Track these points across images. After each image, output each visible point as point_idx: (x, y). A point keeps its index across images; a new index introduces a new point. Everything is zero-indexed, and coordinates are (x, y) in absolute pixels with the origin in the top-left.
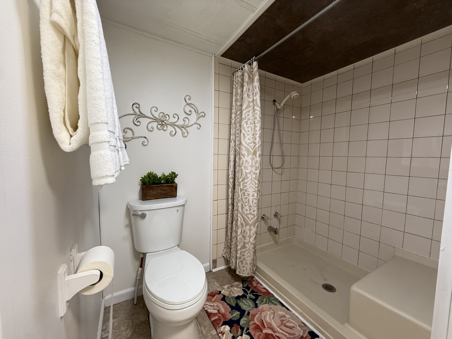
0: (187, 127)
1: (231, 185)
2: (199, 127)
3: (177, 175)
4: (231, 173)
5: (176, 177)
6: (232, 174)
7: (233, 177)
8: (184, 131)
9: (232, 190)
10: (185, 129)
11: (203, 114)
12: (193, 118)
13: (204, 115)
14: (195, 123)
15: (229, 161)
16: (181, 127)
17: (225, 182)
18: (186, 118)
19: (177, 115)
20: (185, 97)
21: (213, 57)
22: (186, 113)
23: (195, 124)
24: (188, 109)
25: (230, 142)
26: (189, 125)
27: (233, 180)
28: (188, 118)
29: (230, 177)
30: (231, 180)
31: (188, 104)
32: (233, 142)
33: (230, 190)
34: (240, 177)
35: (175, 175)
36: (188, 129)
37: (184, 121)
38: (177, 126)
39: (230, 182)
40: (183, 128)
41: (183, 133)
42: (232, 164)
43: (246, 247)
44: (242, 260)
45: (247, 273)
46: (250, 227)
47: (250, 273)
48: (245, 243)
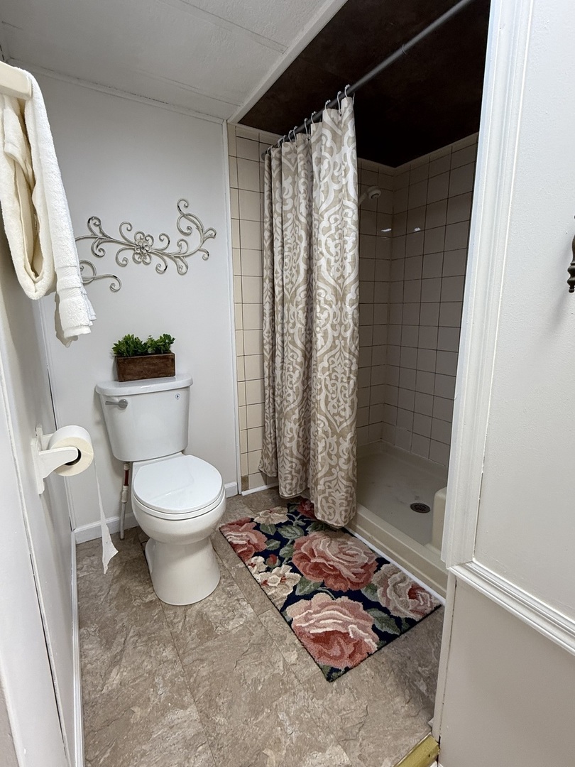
0: (186, 256)
1: (267, 356)
2: (206, 256)
3: (174, 339)
4: (267, 335)
5: (172, 343)
6: (268, 337)
7: (271, 342)
8: (180, 263)
9: (269, 364)
10: (182, 260)
11: (211, 232)
12: (195, 240)
13: (214, 234)
14: (199, 250)
15: (263, 314)
16: (175, 257)
17: (257, 350)
18: (183, 240)
19: (167, 237)
20: (178, 203)
21: (225, 125)
22: (182, 232)
23: (198, 252)
24: (185, 224)
25: (263, 281)
26: (188, 253)
27: (271, 347)
28: (187, 241)
29: (265, 342)
30: (267, 347)
31: (184, 216)
32: (267, 281)
33: (266, 363)
34: (322, 346)
35: (170, 340)
36: (187, 260)
37: (180, 246)
38: (168, 256)
39: (266, 350)
40: (178, 259)
41: (179, 268)
42: (267, 319)
43: (333, 474)
44: (327, 495)
45: (335, 519)
46: (338, 438)
47: (340, 521)
48: (331, 467)
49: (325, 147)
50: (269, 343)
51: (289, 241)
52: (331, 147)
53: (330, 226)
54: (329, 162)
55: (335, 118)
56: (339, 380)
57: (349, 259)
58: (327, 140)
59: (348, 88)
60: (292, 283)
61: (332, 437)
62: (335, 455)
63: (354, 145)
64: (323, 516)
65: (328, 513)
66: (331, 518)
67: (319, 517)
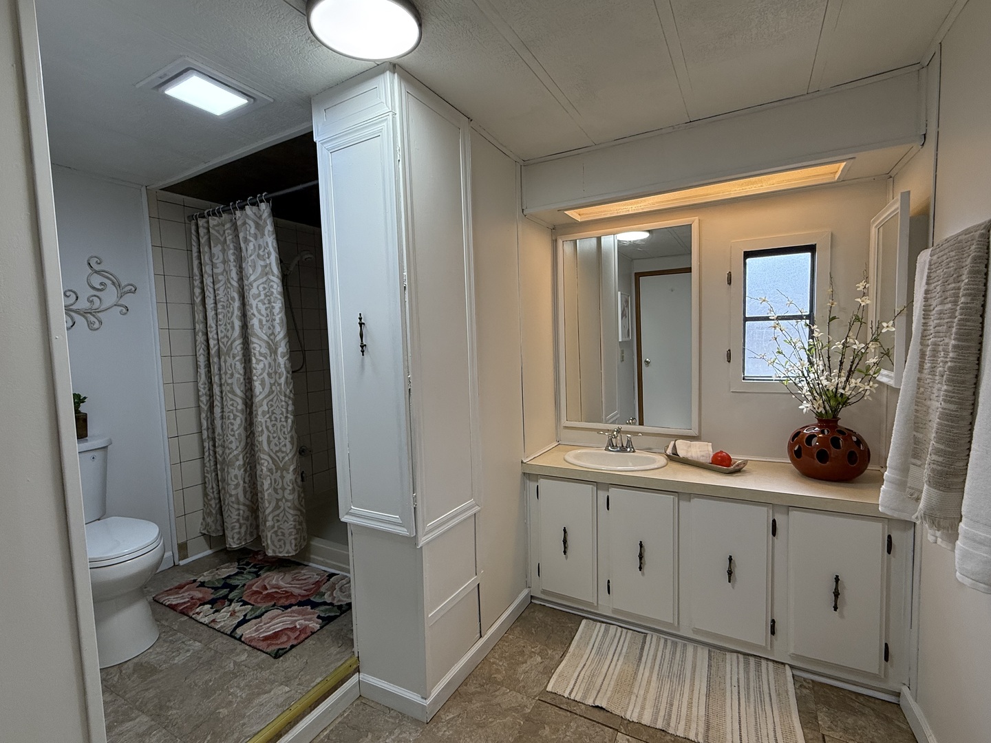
0: (98, 312)
1: (205, 407)
2: (124, 310)
3: (85, 398)
4: (202, 386)
5: (83, 402)
6: (204, 388)
7: (208, 393)
8: (92, 319)
9: (207, 416)
10: (94, 316)
11: (130, 287)
12: (110, 296)
13: (133, 289)
14: (115, 305)
15: (197, 367)
16: (84, 313)
17: (191, 402)
18: (95, 296)
19: (71, 291)
20: (88, 260)
21: (144, 189)
22: (94, 288)
23: (115, 307)
24: (97, 280)
25: (195, 334)
26: (103, 307)
27: (208, 398)
28: (100, 296)
29: (200, 393)
30: (204, 399)
31: (97, 272)
32: (200, 334)
33: (203, 415)
34: (261, 393)
35: (80, 399)
36: (99, 315)
37: (92, 302)
38: (76, 312)
39: (201, 401)
40: (89, 315)
41: (90, 324)
42: (202, 371)
43: (280, 507)
44: (276, 529)
45: (286, 550)
46: (282, 473)
47: (291, 550)
48: (278, 500)
49: (250, 233)
50: (206, 394)
51: (222, 300)
52: (255, 234)
53: (260, 293)
54: (254, 245)
55: (257, 213)
56: (278, 421)
57: (278, 321)
58: (251, 228)
59: (265, 195)
60: (227, 337)
61: (276, 472)
62: (281, 488)
63: (274, 236)
64: (274, 551)
65: (278, 547)
66: (281, 550)
67: (270, 553)
